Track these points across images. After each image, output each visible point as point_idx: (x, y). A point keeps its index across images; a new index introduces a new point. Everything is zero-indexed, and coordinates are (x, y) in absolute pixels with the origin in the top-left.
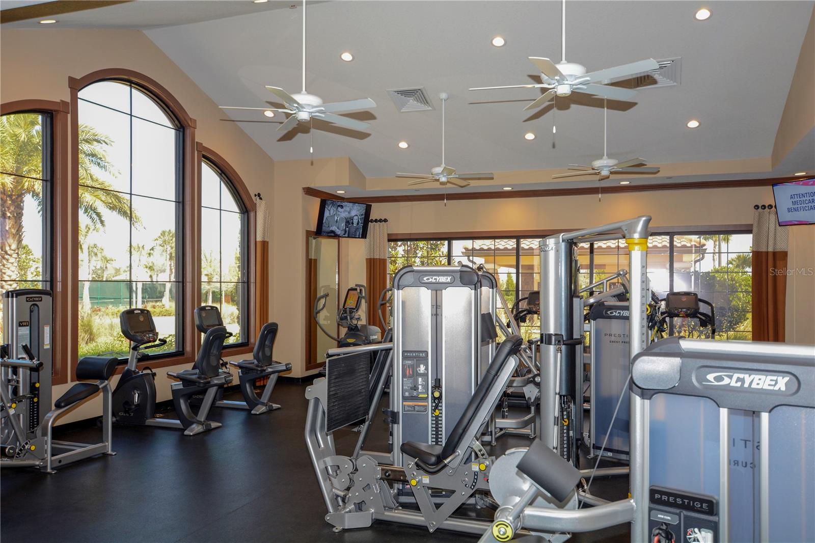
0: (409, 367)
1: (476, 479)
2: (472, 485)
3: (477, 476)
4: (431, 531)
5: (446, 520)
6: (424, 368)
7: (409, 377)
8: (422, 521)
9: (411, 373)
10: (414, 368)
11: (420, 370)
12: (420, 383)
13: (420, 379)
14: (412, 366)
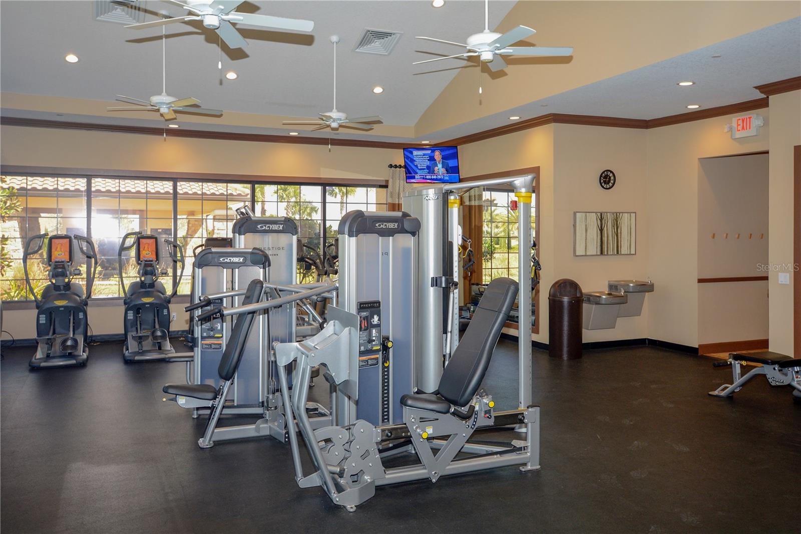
0: (364, 319)
1: (476, 418)
2: (473, 424)
3: (477, 414)
4: (434, 481)
5: (449, 465)
6: (377, 319)
7: (364, 330)
8: (425, 473)
9: (366, 325)
10: (368, 319)
11: (374, 321)
12: (374, 335)
13: (374, 331)
14: (366, 318)
